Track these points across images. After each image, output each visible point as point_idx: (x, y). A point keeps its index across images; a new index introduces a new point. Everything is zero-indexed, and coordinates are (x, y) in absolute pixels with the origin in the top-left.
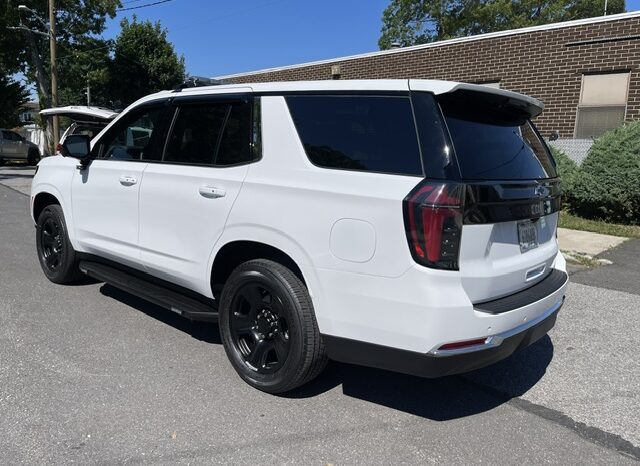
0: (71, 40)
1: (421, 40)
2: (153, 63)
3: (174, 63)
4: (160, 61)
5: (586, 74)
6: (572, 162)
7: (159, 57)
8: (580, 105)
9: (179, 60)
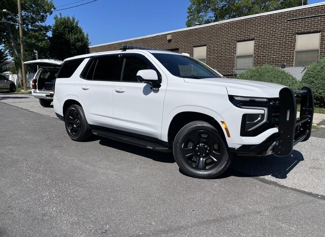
0: (30, 27)
1: (208, 22)
2: (72, 38)
3: (83, 37)
4: (76, 36)
5: (298, 34)
6: (295, 79)
7: (75, 34)
8: (296, 50)
9: (86, 36)
